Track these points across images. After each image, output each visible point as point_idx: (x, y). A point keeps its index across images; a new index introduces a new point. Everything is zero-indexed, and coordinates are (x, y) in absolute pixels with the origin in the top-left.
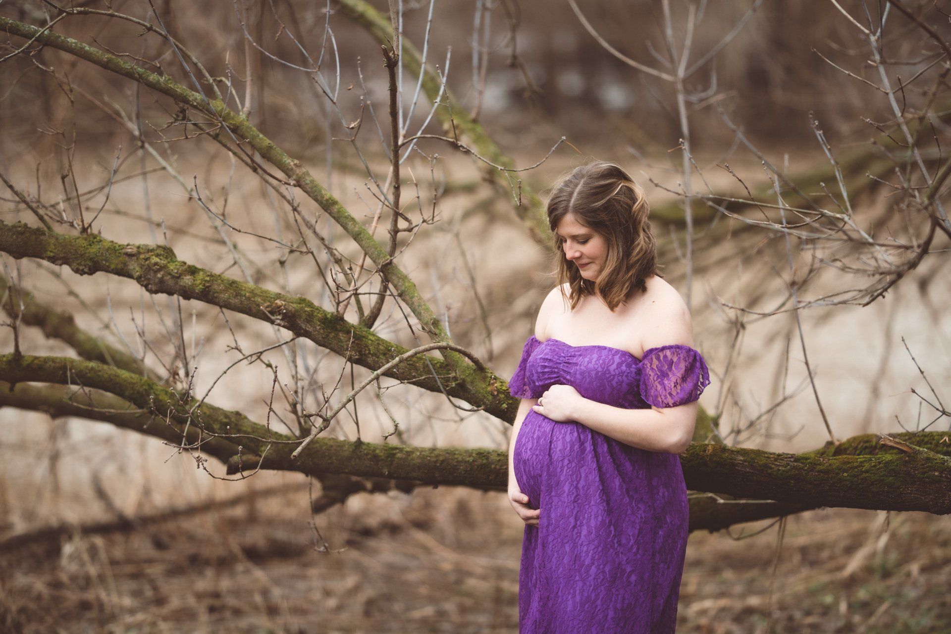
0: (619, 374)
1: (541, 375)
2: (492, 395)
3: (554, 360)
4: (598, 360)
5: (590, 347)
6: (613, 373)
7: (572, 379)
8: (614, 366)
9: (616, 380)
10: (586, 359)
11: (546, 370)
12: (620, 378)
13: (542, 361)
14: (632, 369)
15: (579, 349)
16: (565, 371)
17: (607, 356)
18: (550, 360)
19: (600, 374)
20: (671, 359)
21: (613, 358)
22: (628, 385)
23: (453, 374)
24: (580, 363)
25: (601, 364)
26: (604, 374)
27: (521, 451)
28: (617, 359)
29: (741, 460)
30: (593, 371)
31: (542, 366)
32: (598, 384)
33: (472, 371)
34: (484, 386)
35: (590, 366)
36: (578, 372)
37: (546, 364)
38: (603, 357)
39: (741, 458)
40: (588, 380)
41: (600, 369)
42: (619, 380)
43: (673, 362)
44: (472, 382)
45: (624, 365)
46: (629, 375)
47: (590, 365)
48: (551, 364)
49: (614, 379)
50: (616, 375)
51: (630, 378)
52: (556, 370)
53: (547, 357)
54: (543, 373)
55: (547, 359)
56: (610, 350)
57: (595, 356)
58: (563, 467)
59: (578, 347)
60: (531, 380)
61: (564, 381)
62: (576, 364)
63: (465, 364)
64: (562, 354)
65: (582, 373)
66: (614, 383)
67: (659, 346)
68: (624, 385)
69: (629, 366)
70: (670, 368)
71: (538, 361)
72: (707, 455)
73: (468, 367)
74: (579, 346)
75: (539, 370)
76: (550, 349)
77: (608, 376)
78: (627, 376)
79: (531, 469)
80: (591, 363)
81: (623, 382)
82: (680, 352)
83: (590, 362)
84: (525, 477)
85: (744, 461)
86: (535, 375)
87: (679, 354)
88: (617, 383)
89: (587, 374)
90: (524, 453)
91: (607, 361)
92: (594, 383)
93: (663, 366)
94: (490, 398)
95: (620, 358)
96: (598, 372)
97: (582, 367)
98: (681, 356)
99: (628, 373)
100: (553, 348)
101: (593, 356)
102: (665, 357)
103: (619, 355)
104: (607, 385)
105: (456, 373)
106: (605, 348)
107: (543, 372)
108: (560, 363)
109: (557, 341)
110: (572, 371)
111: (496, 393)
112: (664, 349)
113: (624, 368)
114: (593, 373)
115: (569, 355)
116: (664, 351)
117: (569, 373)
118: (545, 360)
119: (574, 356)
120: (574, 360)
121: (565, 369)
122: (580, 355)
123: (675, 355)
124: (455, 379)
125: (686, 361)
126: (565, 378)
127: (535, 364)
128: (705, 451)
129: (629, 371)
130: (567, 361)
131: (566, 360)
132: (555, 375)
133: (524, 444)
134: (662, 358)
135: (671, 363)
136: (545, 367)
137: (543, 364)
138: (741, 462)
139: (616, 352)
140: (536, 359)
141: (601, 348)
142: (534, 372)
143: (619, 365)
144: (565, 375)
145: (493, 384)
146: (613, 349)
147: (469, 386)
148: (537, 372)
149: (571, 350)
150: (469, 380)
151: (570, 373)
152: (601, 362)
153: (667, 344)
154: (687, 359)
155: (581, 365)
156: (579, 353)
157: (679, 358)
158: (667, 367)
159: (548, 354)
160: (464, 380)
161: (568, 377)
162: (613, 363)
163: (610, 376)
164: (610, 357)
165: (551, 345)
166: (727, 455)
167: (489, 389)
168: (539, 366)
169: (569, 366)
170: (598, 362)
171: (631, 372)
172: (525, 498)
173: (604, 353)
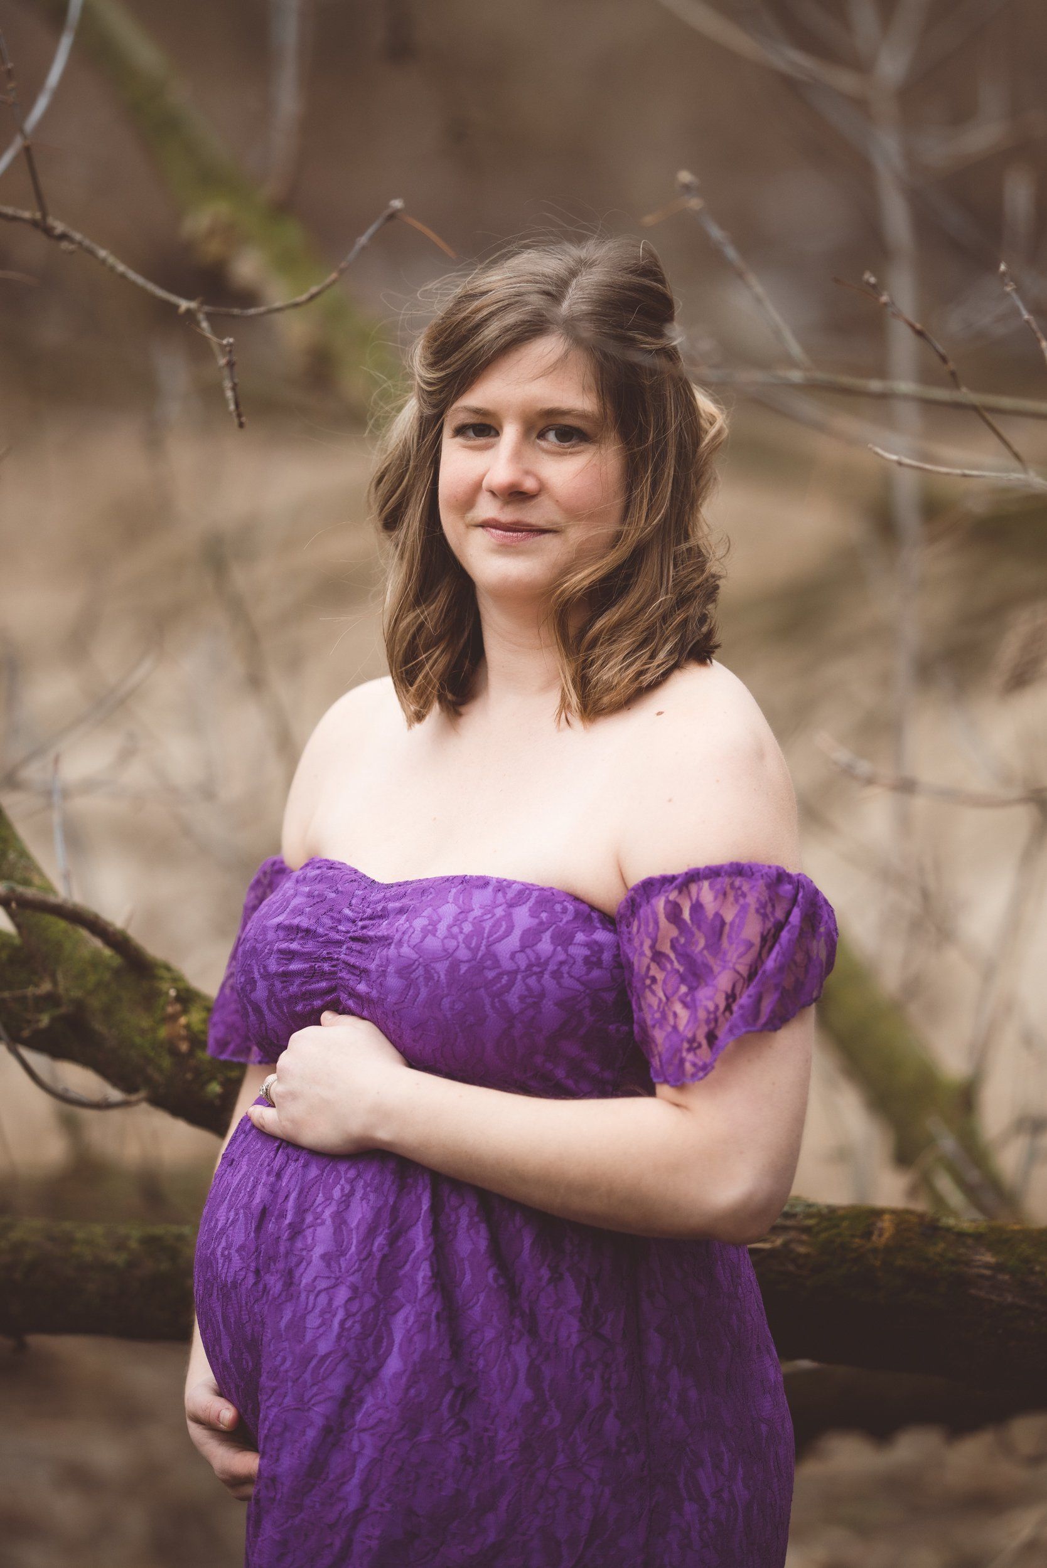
0: (530, 966)
1: (278, 985)
2: (173, 1051)
3: (321, 930)
4: (458, 921)
5: (435, 880)
6: (507, 965)
7: (374, 994)
8: (513, 941)
9: (518, 988)
10: (419, 923)
11: (294, 966)
12: (532, 981)
13: (281, 934)
14: (573, 950)
15: (402, 890)
16: (352, 968)
17: (489, 909)
18: (307, 931)
19: (464, 968)
20: (717, 915)
21: (509, 916)
22: (560, 1004)
23: (46, 987)
24: (397, 937)
25: (468, 938)
26: (478, 968)
27: (213, 1253)
28: (523, 917)
29: (987, 1266)
30: (437, 959)
31: (280, 951)
32: (459, 1006)
33: (107, 976)
34: (145, 1023)
35: (433, 943)
36: (391, 969)
37: (294, 946)
38: (477, 912)
39: (989, 1258)
40: (424, 992)
41: (463, 954)
42: (529, 988)
43: (723, 923)
44: (107, 1012)
45: (547, 936)
46: (565, 969)
47: (430, 939)
48: (310, 946)
49: (511, 984)
50: (516, 972)
51: (567, 981)
52: (326, 967)
53: (296, 921)
54: (287, 976)
55: (298, 928)
56: (502, 886)
57: (449, 910)
58: (329, 1310)
59: (399, 885)
60: (250, 1002)
61: (351, 1003)
62: (385, 941)
63: (85, 953)
64: (347, 911)
65: (405, 970)
66: (513, 999)
67: (677, 866)
68: (548, 1005)
69: (563, 939)
70: (714, 945)
71: (271, 936)
72: (875, 1251)
73: (96, 962)
74: (401, 880)
75: (273, 966)
76: (310, 895)
77: (490, 975)
78: (556, 975)
79: (245, 1317)
80: (434, 932)
81: (542, 995)
82: (745, 888)
83: (430, 930)
84: (226, 1342)
85: (998, 1268)
86: (261, 984)
87: (744, 895)
88: (522, 998)
89: (421, 970)
90: (221, 1261)
91: (487, 925)
92: (446, 1002)
93: (691, 940)
94: (166, 1062)
95: (533, 914)
96: (455, 966)
97: (405, 950)
98: (751, 900)
99: (562, 963)
100: (319, 888)
101: (441, 910)
102: (697, 908)
103: (530, 903)
104: (488, 1007)
105: (55, 983)
106: (483, 883)
107: (285, 974)
108: (339, 943)
109: (331, 865)
110: (372, 967)
111: (184, 1047)
112: (693, 877)
113: (545, 946)
114: (441, 968)
115: (369, 911)
116: (694, 888)
117: (362, 973)
118: (292, 931)
119: (383, 915)
120: (383, 928)
121: (352, 960)
122: (401, 911)
123: (731, 898)
124: (52, 1000)
125: (765, 916)
126: (353, 994)
127: (259, 946)
128: (868, 1234)
129: (562, 957)
130: (359, 933)
131: (355, 930)
132: (324, 984)
133: (224, 1230)
134: (686, 915)
135: (718, 928)
136: (291, 955)
137: (284, 945)
138: (987, 1272)
139: (520, 893)
140: (264, 930)
141: (467, 884)
142: (256, 975)
143: (530, 938)
144: (351, 980)
145: (174, 1018)
146: (510, 884)
147: (98, 1026)
148: (267, 976)
149: (376, 896)
150: (96, 1003)
151: (366, 971)
152: (467, 928)
153: (701, 860)
154: (769, 909)
155: (400, 943)
156: (397, 905)
157: (744, 909)
158: (702, 943)
159: (302, 913)
160: (80, 1006)
161: (362, 988)
162: (508, 932)
163: (499, 976)
164: (499, 912)
165: (315, 878)
166: (941, 1246)
167: (163, 1032)
168: (270, 953)
169: (366, 948)
170: (455, 930)
171: (570, 960)
172: (226, 1412)
173: (480, 898)
